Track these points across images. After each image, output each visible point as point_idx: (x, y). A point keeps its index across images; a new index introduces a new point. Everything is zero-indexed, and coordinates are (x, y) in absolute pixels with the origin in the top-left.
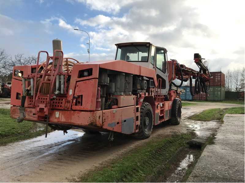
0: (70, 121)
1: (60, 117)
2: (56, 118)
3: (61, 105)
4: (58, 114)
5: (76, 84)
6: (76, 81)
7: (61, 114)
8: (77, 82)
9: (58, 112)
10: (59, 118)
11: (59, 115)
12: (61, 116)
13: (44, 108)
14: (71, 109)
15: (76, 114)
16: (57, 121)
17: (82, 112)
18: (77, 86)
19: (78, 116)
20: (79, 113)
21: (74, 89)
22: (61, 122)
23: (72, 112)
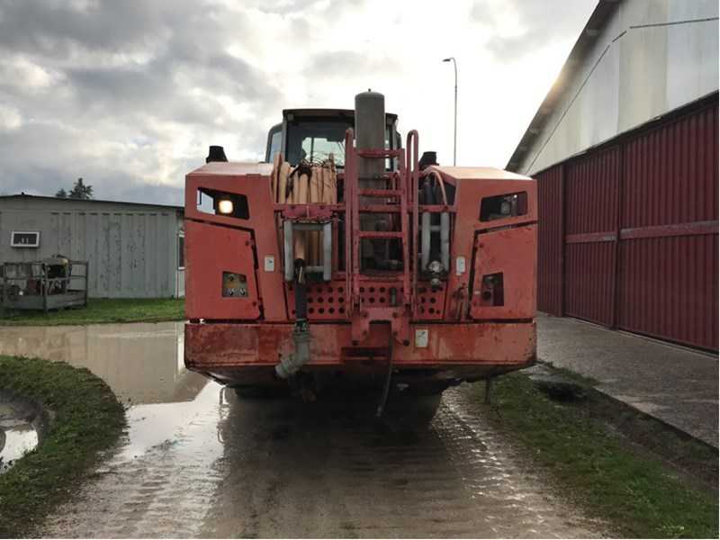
0: (468, 355)
1: (434, 344)
2: (417, 349)
3: (432, 306)
4: (426, 335)
5: (476, 238)
6: (473, 230)
7: (435, 336)
8: (477, 233)
9: (426, 331)
10: (428, 348)
11: (430, 338)
12: (438, 342)
13: (391, 319)
14: (468, 317)
15: (490, 332)
16: (420, 358)
17: (509, 325)
18: (482, 246)
19: (496, 338)
20: (498, 329)
21: (470, 256)
22: (435, 360)
23: (476, 325)
